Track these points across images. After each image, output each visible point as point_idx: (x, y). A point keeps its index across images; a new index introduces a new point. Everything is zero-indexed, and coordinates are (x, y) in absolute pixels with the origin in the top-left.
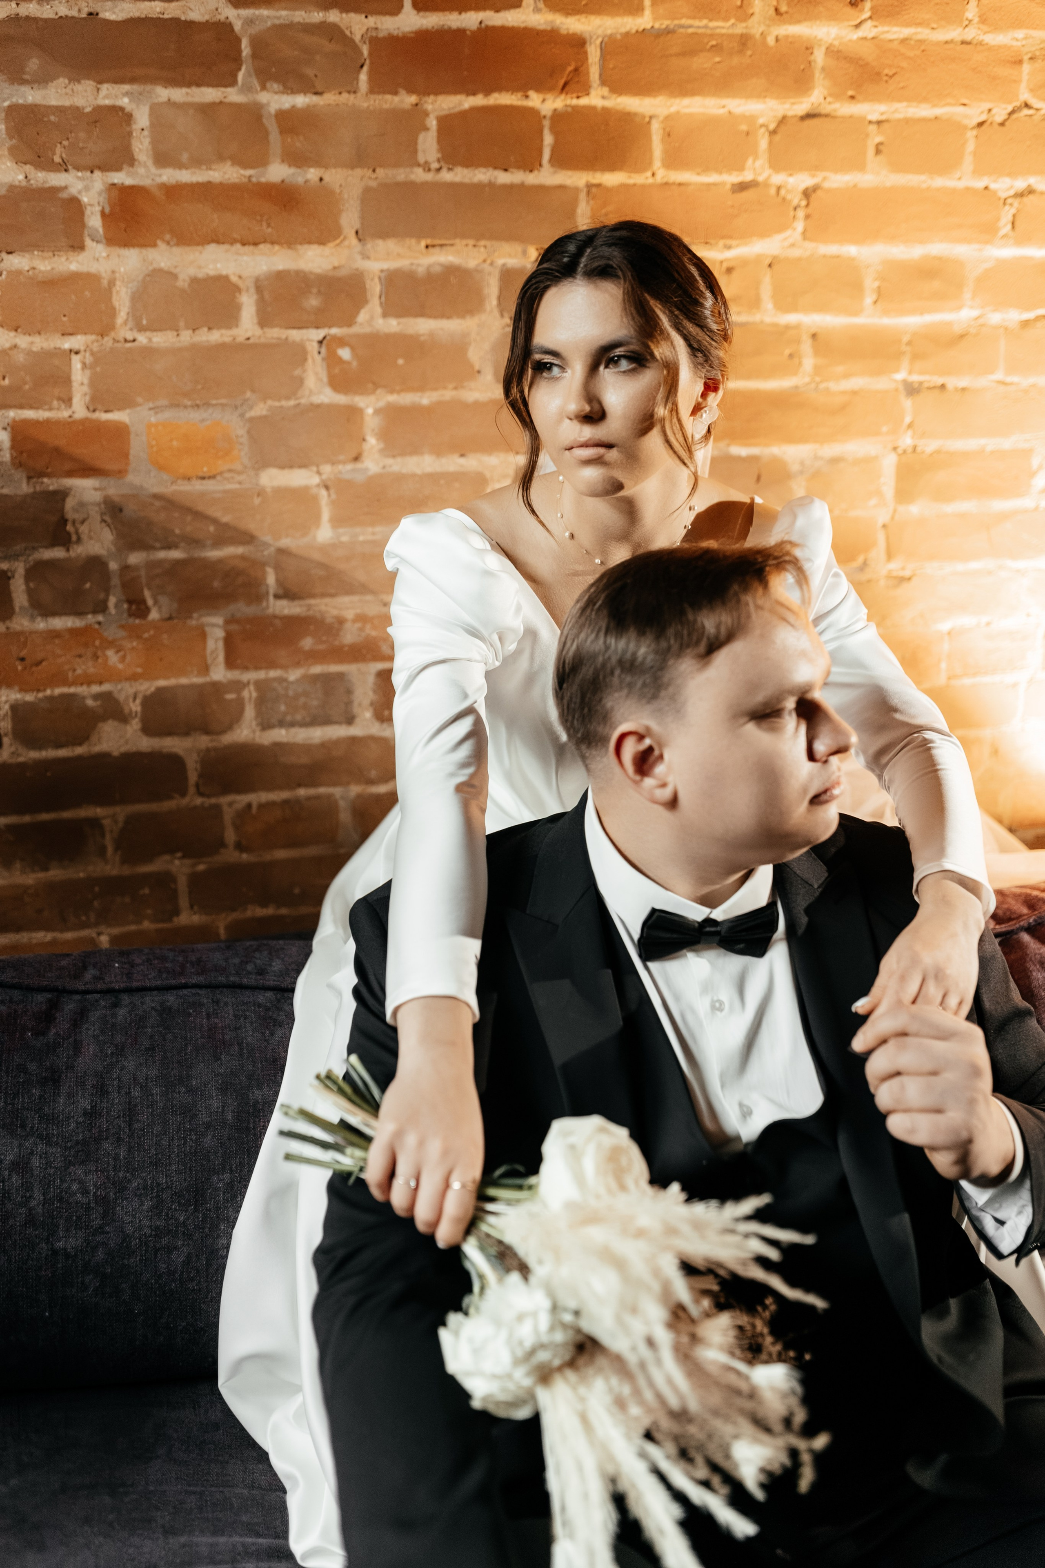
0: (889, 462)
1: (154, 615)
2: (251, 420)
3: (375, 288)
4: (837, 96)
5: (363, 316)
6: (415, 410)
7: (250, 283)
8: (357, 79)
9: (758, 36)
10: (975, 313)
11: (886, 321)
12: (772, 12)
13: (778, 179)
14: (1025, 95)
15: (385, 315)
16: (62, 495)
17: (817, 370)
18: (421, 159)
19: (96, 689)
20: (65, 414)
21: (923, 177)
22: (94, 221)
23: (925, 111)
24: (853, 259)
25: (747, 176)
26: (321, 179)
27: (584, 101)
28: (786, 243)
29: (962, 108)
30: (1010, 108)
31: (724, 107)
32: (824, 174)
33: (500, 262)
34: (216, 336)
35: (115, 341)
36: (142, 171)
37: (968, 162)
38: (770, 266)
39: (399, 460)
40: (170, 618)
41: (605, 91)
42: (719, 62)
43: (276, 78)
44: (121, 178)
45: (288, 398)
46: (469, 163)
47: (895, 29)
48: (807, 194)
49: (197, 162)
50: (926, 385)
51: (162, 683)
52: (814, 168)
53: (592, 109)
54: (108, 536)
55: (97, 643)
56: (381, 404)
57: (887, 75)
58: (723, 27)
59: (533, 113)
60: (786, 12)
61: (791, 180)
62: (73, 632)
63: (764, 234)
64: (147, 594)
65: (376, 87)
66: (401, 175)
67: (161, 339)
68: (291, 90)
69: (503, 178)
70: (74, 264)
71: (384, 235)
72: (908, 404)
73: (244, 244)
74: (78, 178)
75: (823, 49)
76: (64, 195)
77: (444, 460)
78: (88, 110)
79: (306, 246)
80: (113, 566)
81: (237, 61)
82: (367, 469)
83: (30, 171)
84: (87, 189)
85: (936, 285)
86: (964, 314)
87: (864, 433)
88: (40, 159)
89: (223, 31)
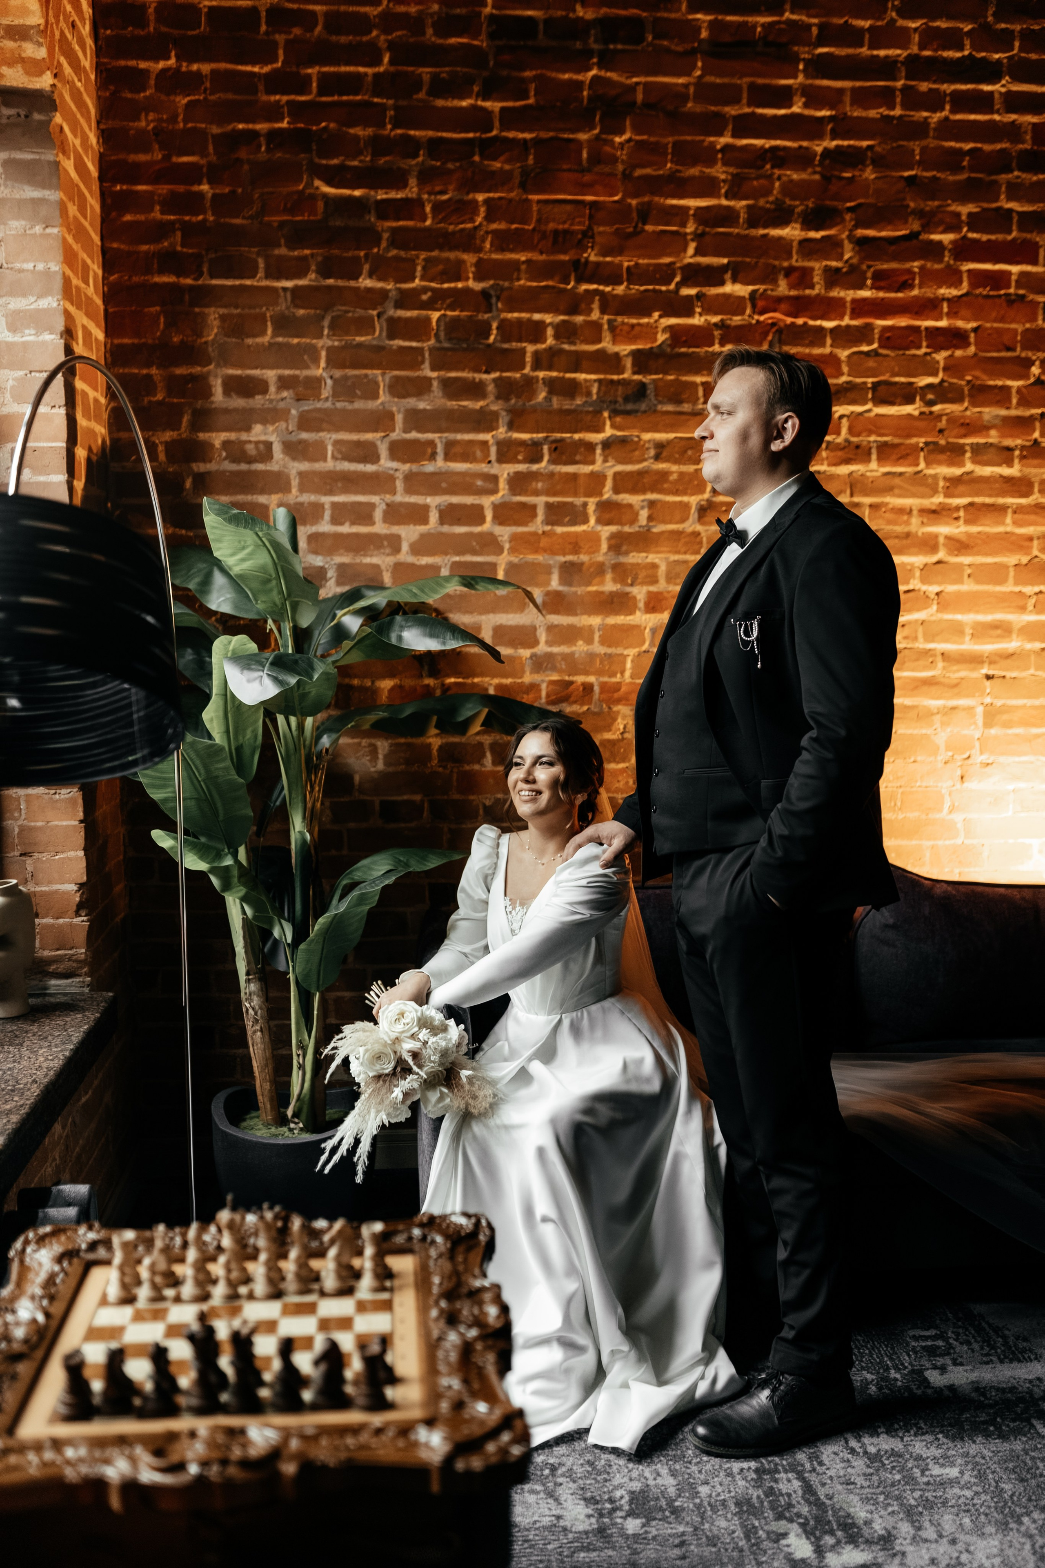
0: (980, 710)
4: (949, 554)
10: (1019, 644)
11: (977, 647)
12: (921, 523)
13: (924, 588)
14: (1035, 552)
17: (944, 668)
21: (991, 587)
22: (641, 605)
23: (989, 560)
24: (960, 621)
25: (911, 587)
28: (927, 614)
30: (1029, 558)
32: (945, 586)
37: (1011, 580)
44: (652, 588)
47: (975, 528)
48: (937, 594)
50: (996, 675)
52: (940, 583)
58: (899, 529)
60: (927, 523)
63: (918, 610)
70: (630, 620)
72: (988, 683)
74: (637, 589)
75: (943, 536)
76: (631, 595)
78: (643, 563)
83: (619, 586)
84: (640, 593)
85: (999, 632)
86: (1012, 644)
87: (968, 696)
88: (623, 582)
89: (697, 534)
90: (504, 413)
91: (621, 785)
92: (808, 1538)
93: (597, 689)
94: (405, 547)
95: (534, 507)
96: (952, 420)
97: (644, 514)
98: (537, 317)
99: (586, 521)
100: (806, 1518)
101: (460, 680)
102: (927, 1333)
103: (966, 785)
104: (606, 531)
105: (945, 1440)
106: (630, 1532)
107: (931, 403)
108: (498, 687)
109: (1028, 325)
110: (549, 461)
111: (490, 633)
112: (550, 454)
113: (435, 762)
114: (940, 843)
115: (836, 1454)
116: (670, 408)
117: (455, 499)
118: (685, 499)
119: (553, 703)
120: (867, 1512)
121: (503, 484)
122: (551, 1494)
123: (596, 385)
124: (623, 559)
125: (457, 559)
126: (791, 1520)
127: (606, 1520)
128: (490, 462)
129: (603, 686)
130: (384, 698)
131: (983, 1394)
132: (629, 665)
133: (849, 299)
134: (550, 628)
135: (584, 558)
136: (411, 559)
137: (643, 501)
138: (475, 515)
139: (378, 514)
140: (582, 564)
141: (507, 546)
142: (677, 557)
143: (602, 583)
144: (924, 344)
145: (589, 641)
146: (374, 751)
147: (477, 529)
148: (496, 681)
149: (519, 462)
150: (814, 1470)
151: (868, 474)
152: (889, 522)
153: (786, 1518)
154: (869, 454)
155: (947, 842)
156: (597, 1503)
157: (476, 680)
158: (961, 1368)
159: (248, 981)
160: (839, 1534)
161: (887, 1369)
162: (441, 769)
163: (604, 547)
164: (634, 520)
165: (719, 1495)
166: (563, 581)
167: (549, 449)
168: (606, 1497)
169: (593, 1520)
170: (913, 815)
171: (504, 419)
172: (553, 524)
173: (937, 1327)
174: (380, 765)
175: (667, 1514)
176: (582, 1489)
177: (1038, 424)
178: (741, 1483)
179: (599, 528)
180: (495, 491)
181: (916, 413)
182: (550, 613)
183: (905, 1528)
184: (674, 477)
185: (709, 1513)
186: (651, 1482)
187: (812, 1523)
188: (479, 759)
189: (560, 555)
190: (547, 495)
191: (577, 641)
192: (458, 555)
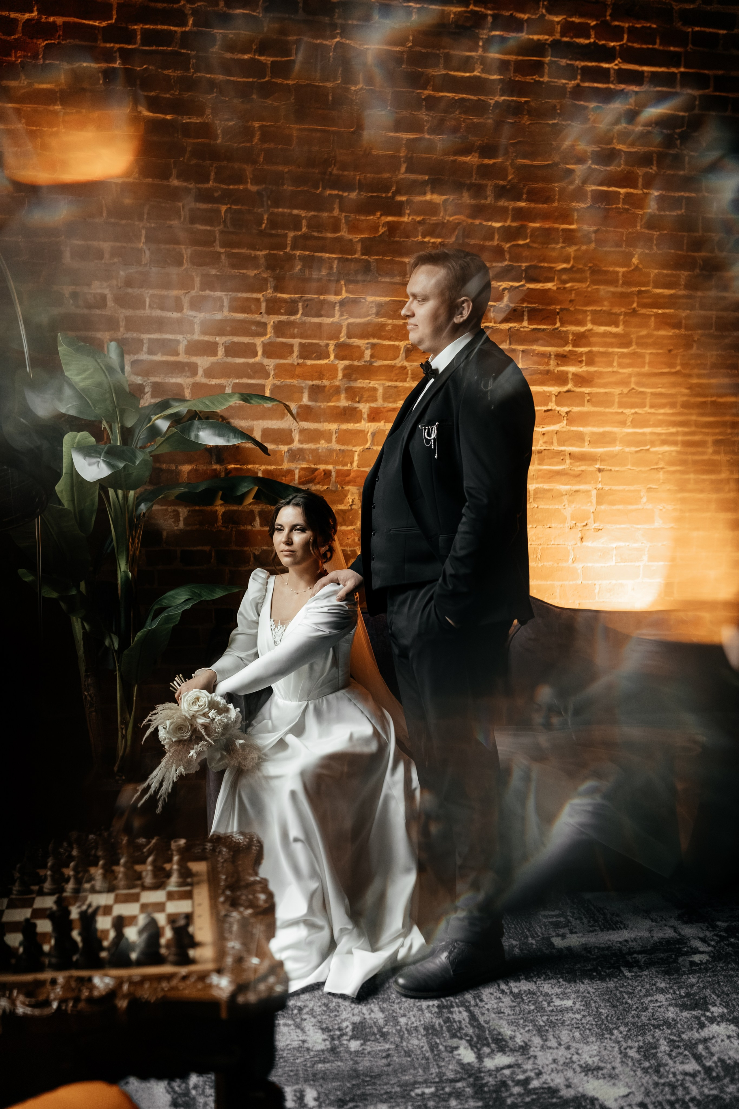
0: (594, 493)
4: (576, 385)
9: (553, 370)
10: (620, 448)
11: (593, 450)
12: (556, 364)
13: (558, 409)
14: (633, 385)
17: (571, 464)
19: (352, 549)
21: (603, 409)
22: (365, 416)
23: (602, 390)
24: (582, 431)
25: (549, 408)
29: (614, 390)
30: (628, 389)
32: (572, 408)
37: (616, 405)
44: (373, 405)
47: (592, 368)
48: (567, 413)
50: (605, 469)
52: (569, 406)
58: (542, 368)
60: (560, 364)
61: (562, 409)
63: (554, 424)
70: (358, 426)
72: (600, 475)
74: (362, 405)
75: (571, 374)
76: (358, 409)
78: (367, 387)
83: (350, 403)
84: (364, 408)
85: (607, 439)
86: (617, 448)
87: (586, 483)
88: (353, 400)
89: (404, 368)
90: (271, 280)
91: (350, 541)
92: (472, 1049)
93: (334, 474)
94: (200, 372)
95: (292, 346)
96: (579, 293)
97: (368, 353)
98: (295, 212)
99: (328, 357)
100: (471, 1037)
101: (238, 466)
102: (553, 913)
103: (584, 543)
104: (342, 364)
105: (564, 983)
106: (352, 1049)
107: (566, 282)
108: (265, 472)
109: (630, 230)
110: (302, 314)
111: (260, 433)
112: (303, 309)
113: (220, 524)
114: (566, 583)
115: (491, 994)
116: (387, 279)
117: (236, 339)
118: (397, 343)
119: (303, 483)
120: (512, 1031)
121: (270, 329)
122: (298, 1026)
123: (336, 262)
124: (353, 384)
125: (237, 381)
126: (461, 1038)
127: (336, 1042)
128: (261, 313)
129: (338, 472)
130: (184, 477)
131: (590, 952)
132: (356, 458)
133: (510, 207)
134: (302, 431)
135: (326, 383)
136: (204, 380)
137: (367, 344)
138: (250, 351)
139: (182, 349)
140: (325, 387)
141: (272, 373)
142: (390, 384)
143: (338, 400)
144: (561, 240)
145: (329, 441)
146: (176, 515)
147: (252, 361)
148: (263, 467)
149: (282, 314)
150: (477, 1005)
151: (522, 329)
152: (536, 363)
153: (458, 1037)
154: (522, 315)
155: (571, 583)
156: (330, 1031)
157: (249, 466)
158: (574, 936)
159: (87, 676)
160: (493, 1046)
161: (527, 937)
162: (224, 529)
163: (340, 375)
164: (361, 357)
165: (413, 1023)
166: (310, 398)
167: (303, 305)
168: (336, 1027)
169: (327, 1043)
170: (548, 564)
171: (271, 283)
172: (304, 359)
173: (560, 909)
174: (181, 525)
175: (378, 1036)
176: (320, 1022)
177: (636, 299)
178: (428, 1015)
179: (337, 362)
180: (264, 334)
181: (555, 288)
182: (302, 421)
183: (537, 1041)
184: (389, 327)
185: (406, 1035)
186: (367, 1016)
187: (475, 1039)
188: (251, 522)
189: (309, 380)
190: (301, 338)
191: (320, 440)
192: (238, 378)
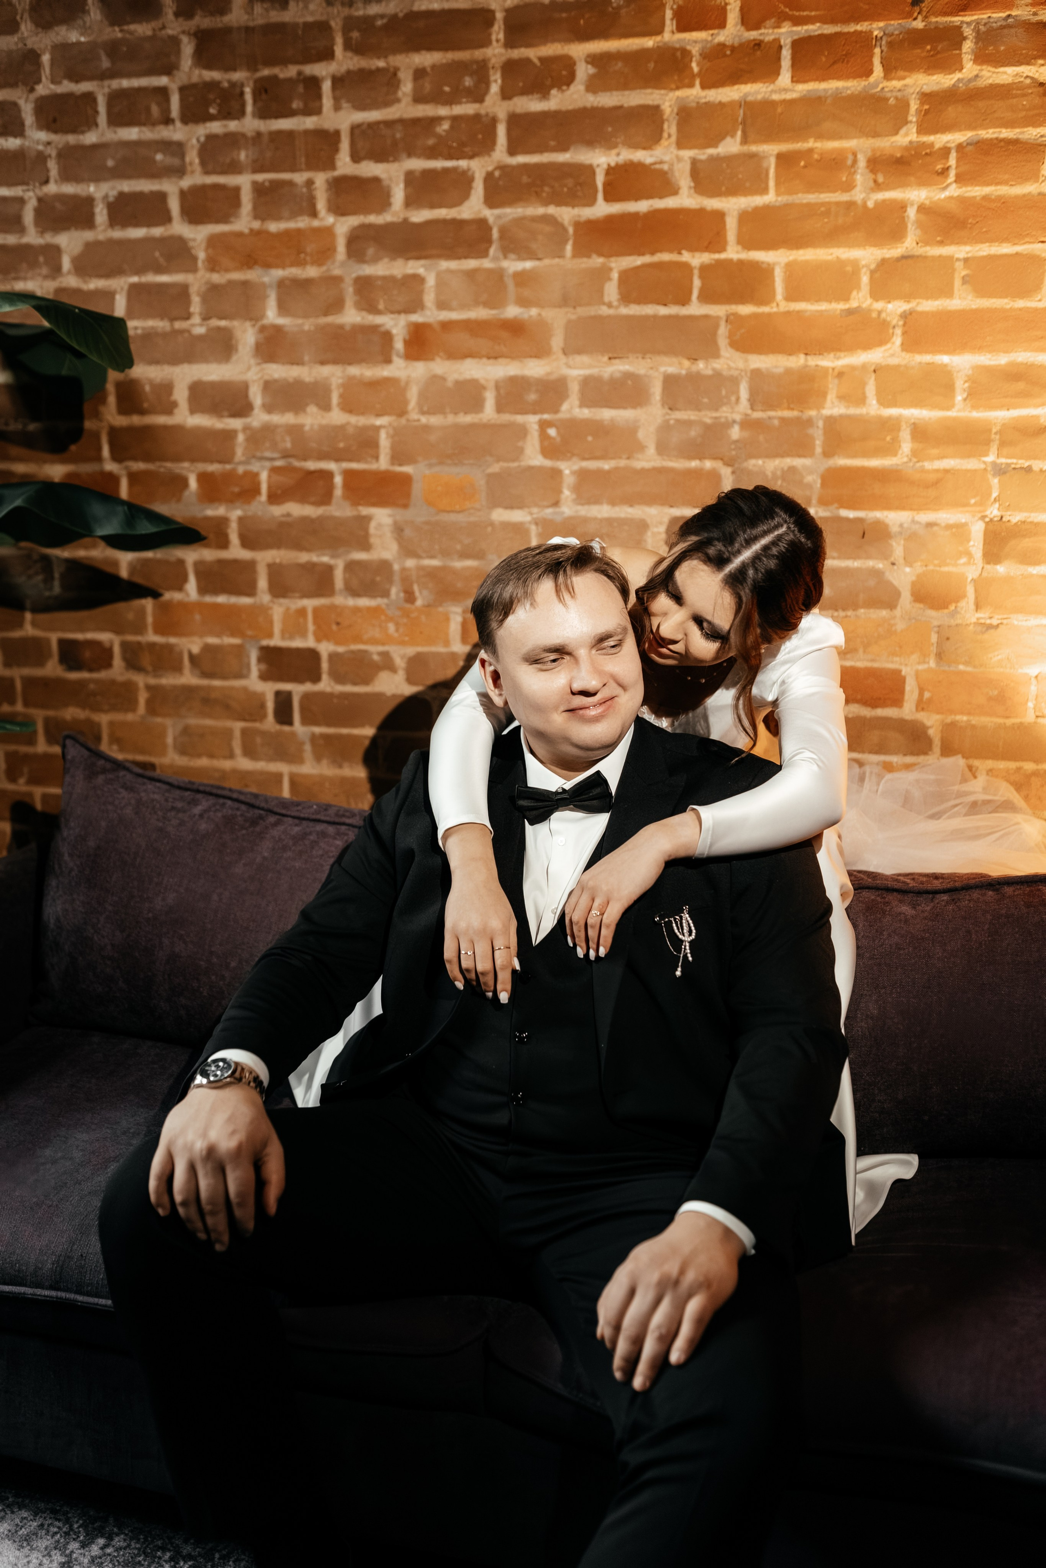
0: (977, 529)
1: (419, 603)
2: (490, 476)
3: (574, 388)
4: (925, 242)
5: (565, 407)
6: (599, 473)
7: (491, 385)
8: (563, 249)
9: (859, 202)
11: (975, 414)
12: (871, 184)
15: (582, 405)
16: (368, 519)
17: (914, 453)
18: (606, 299)
19: (381, 648)
20: (374, 466)
21: (1006, 301)
22: (399, 345)
23: (1006, 249)
24: (946, 365)
25: (854, 304)
26: (540, 315)
27: (723, 256)
28: (887, 354)
29: (1040, 245)
31: (832, 254)
32: (917, 300)
33: (662, 369)
34: (467, 419)
35: (408, 420)
36: (428, 313)
38: (875, 371)
39: (586, 507)
40: (429, 606)
41: (740, 248)
42: (827, 223)
43: (513, 251)
44: (416, 318)
45: (514, 461)
46: (639, 301)
47: (977, 188)
48: (905, 316)
49: (463, 307)
50: (1013, 466)
51: (420, 649)
52: (907, 298)
53: (730, 261)
54: (394, 547)
55: (383, 617)
56: (576, 467)
57: (970, 224)
58: (832, 197)
59: (686, 267)
60: (883, 183)
61: (890, 306)
62: (369, 609)
63: (868, 347)
64: (416, 588)
65: (577, 253)
66: (592, 311)
67: (434, 420)
68: (521, 259)
69: (663, 311)
70: (385, 372)
71: (579, 352)
72: (995, 481)
73: (489, 358)
74: (392, 319)
75: (915, 207)
76: (382, 329)
77: (617, 509)
78: (399, 276)
79: (529, 359)
80: (396, 567)
81: (489, 242)
82: (563, 513)
83: (365, 316)
84: (396, 325)
85: (1021, 386)
87: (954, 505)
88: (371, 308)
89: (482, 224)
90: (185, 39)
93: (337, 480)
94: (66, 263)
95: (237, 190)
97: (399, 194)
99: (313, 210)
101: (153, 465)
103: (946, 662)
104: (343, 226)
108: (202, 476)
110: (252, 114)
111: (187, 393)
112: (255, 101)
117: (127, 186)
118: (464, 164)
121: (192, 157)
124: (369, 271)
125: (135, 279)
128: (171, 122)
129: (347, 476)
132: (383, 443)
134: (268, 386)
135: (312, 271)
136: (77, 282)
137: (397, 172)
138: (155, 209)
139: (29, 216)
140: (310, 281)
141: (202, 255)
143: (341, 311)
145: (325, 406)
147: (159, 232)
149: (211, 119)
151: (775, 98)
152: (813, 186)
154: (776, 60)
163: (341, 251)
164: (385, 204)
166: (283, 308)
167: (254, 95)
171: (187, 49)
172: (265, 218)
174: (57, 589)
179: (333, 221)
180: (181, 170)
182: (266, 362)
184: (446, 126)
188: (179, 584)
189: (277, 266)
190: (255, 171)
191: (307, 405)
192: (138, 272)
